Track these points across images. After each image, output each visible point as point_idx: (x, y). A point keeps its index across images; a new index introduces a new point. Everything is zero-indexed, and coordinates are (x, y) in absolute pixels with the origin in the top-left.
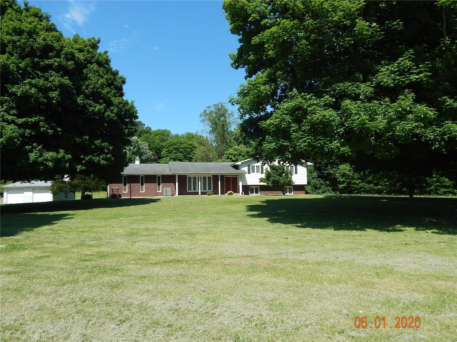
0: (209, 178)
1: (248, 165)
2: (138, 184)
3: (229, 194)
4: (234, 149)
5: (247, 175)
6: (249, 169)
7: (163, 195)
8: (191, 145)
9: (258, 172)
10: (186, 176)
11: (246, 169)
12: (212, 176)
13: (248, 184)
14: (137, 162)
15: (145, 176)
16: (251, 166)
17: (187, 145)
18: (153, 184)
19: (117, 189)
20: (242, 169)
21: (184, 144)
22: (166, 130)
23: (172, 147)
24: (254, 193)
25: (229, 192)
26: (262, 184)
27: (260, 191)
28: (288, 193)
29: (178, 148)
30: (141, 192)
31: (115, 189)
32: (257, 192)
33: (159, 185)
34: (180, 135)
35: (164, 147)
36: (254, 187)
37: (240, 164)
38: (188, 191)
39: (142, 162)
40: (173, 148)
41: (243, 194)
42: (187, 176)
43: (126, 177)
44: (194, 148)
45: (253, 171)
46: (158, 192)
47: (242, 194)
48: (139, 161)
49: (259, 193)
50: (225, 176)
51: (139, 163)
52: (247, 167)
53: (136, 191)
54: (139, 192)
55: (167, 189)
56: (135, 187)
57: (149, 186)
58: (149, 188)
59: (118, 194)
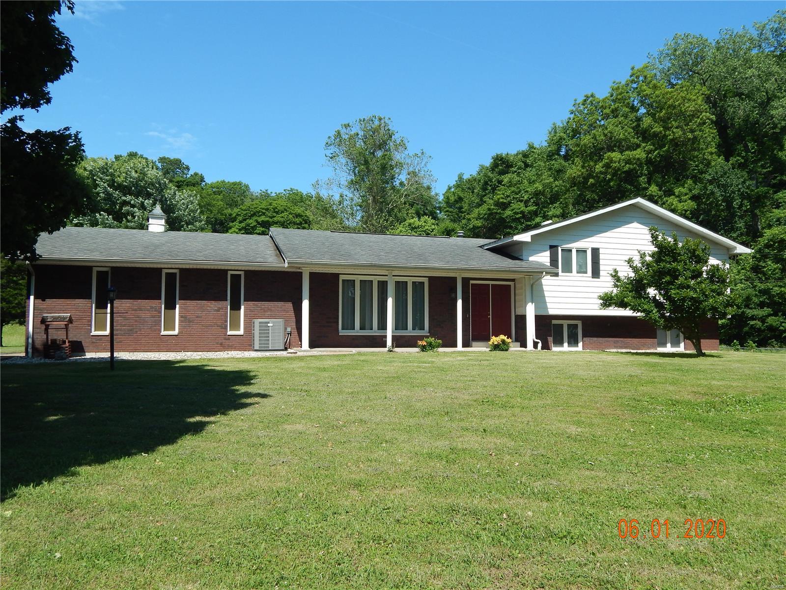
0: (418, 287)
1: (551, 247)
2: (153, 303)
3: (496, 347)
4: (410, 225)
5: (547, 282)
6: (554, 261)
7: (250, 348)
8: (298, 216)
9: (582, 270)
10: (337, 276)
11: (543, 258)
12: (426, 280)
13: (552, 312)
14: (157, 226)
15: (183, 271)
16: (560, 249)
17: (291, 216)
18: (212, 305)
19: (62, 319)
20: (531, 259)
21: (283, 212)
22: (240, 184)
23: (255, 218)
24: (566, 344)
25: (495, 340)
26: (614, 312)
27: (584, 336)
28: (669, 345)
29: (268, 221)
30: (163, 333)
31: (55, 319)
32: (573, 341)
33: (235, 307)
34: (273, 195)
35: (234, 220)
36: (565, 323)
37: (529, 240)
38: (342, 333)
39: (173, 224)
40: (257, 221)
41: (540, 345)
42: (342, 277)
43: (107, 272)
44: (306, 223)
45: (567, 269)
46: (229, 333)
47: (535, 345)
48: (163, 222)
49: (580, 344)
50: (472, 282)
51: (162, 229)
52: (548, 253)
53: (146, 328)
54: (157, 332)
55: (269, 325)
56: (142, 314)
57: (198, 312)
58: (197, 317)
59: (67, 341)
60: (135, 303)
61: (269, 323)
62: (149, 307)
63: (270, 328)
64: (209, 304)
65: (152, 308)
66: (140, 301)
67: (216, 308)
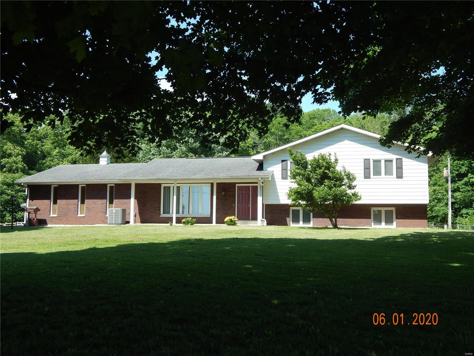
1: (283, 161)
2: (75, 201)
5: (279, 183)
6: (284, 170)
7: (106, 223)
10: (160, 185)
11: (277, 168)
12: (210, 185)
14: (103, 162)
16: (289, 162)
20: (269, 169)
24: (301, 223)
25: (227, 219)
27: (313, 217)
28: (383, 224)
30: (79, 216)
32: (307, 220)
33: (111, 202)
36: (301, 209)
37: (262, 158)
38: (162, 215)
41: (265, 222)
42: (162, 185)
43: (57, 187)
47: (263, 223)
49: (311, 222)
50: (237, 185)
51: (106, 163)
52: (280, 165)
53: (71, 213)
54: (76, 215)
55: (113, 211)
56: (70, 207)
57: (93, 205)
58: (93, 208)
59: (35, 219)
60: (67, 201)
61: (113, 210)
62: (73, 203)
63: (114, 213)
64: (98, 201)
65: (74, 203)
66: (69, 200)
67: (101, 203)
